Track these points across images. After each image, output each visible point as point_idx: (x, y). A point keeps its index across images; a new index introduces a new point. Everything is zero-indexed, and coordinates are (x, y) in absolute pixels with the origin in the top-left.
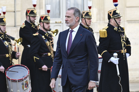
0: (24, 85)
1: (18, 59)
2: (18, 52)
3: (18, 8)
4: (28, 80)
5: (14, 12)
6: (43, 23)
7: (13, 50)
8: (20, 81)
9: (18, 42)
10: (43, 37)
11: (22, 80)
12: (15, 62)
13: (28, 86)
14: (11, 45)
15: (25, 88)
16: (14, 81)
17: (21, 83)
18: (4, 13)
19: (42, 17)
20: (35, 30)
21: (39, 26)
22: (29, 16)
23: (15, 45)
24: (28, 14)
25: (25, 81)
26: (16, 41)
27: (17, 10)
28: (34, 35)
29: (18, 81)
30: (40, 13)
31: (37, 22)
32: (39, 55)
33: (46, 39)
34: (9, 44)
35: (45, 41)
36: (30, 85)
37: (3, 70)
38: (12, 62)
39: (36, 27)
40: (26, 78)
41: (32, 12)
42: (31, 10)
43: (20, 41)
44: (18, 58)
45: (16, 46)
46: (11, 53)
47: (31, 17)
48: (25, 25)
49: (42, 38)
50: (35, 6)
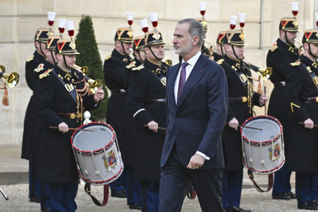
0: (273, 151)
1: (264, 107)
2: (265, 93)
3: (267, 17)
4: (280, 143)
5: (260, 23)
6: (309, 44)
7: (256, 90)
8: (265, 144)
9: (265, 75)
10: (308, 68)
11: (269, 143)
12: (259, 111)
13: (279, 153)
14: (251, 80)
15: (274, 158)
16: (255, 144)
17: (268, 147)
18: (242, 25)
19: (307, 34)
20: (295, 55)
21: (302, 49)
22: (285, 32)
23: (259, 81)
24: (283, 28)
25: (274, 144)
26: (262, 73)
27: (264, 19)
28: (293, 64)
29: (263, 145)
30: (304, 25)
31: (298, 42)
32: (301, 100)
33: (314, 73)
34: (249, 79)
35: (311, 76)
36: (282, 153)
37: (236, 126)
38: (252, 111)
39: (296, 50)
40: (277, 139)
41: (290, 24)
42: (288, 20)
43: (269, 73)
44: (264, 105)
45: (261, 82)
46: (252, 95)
47: (287, 33)
48: (276, 47)
49: (307, 71)
50: (295, 13)
